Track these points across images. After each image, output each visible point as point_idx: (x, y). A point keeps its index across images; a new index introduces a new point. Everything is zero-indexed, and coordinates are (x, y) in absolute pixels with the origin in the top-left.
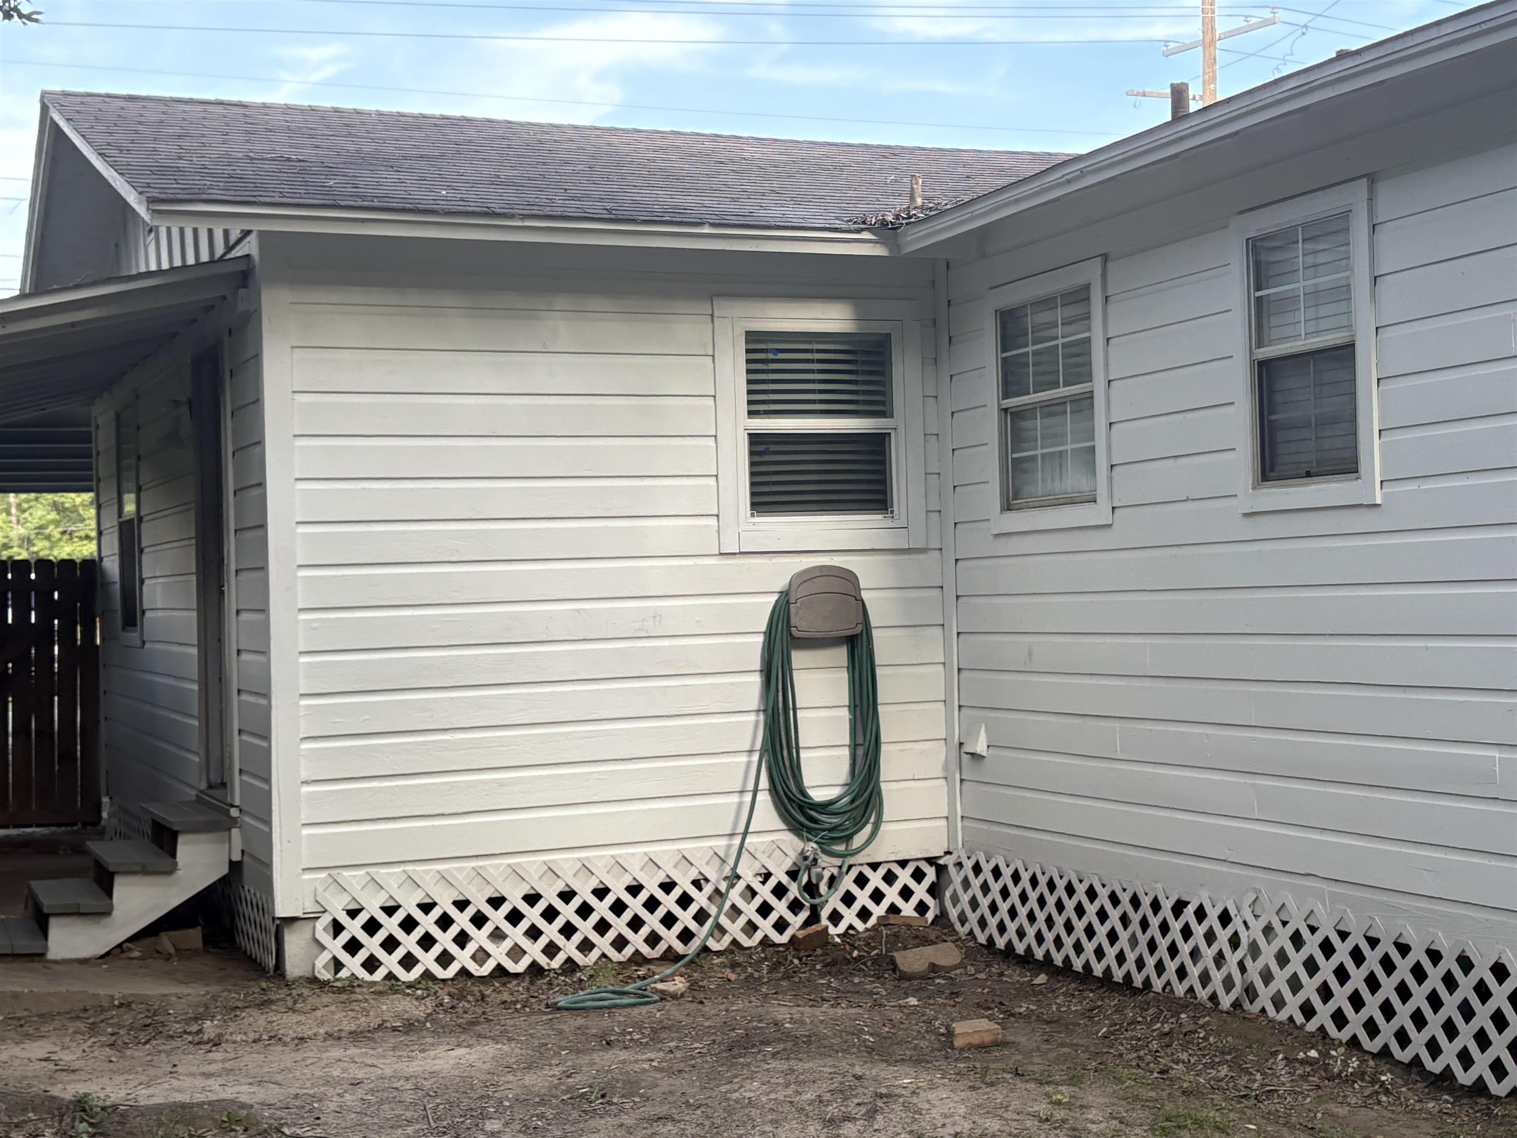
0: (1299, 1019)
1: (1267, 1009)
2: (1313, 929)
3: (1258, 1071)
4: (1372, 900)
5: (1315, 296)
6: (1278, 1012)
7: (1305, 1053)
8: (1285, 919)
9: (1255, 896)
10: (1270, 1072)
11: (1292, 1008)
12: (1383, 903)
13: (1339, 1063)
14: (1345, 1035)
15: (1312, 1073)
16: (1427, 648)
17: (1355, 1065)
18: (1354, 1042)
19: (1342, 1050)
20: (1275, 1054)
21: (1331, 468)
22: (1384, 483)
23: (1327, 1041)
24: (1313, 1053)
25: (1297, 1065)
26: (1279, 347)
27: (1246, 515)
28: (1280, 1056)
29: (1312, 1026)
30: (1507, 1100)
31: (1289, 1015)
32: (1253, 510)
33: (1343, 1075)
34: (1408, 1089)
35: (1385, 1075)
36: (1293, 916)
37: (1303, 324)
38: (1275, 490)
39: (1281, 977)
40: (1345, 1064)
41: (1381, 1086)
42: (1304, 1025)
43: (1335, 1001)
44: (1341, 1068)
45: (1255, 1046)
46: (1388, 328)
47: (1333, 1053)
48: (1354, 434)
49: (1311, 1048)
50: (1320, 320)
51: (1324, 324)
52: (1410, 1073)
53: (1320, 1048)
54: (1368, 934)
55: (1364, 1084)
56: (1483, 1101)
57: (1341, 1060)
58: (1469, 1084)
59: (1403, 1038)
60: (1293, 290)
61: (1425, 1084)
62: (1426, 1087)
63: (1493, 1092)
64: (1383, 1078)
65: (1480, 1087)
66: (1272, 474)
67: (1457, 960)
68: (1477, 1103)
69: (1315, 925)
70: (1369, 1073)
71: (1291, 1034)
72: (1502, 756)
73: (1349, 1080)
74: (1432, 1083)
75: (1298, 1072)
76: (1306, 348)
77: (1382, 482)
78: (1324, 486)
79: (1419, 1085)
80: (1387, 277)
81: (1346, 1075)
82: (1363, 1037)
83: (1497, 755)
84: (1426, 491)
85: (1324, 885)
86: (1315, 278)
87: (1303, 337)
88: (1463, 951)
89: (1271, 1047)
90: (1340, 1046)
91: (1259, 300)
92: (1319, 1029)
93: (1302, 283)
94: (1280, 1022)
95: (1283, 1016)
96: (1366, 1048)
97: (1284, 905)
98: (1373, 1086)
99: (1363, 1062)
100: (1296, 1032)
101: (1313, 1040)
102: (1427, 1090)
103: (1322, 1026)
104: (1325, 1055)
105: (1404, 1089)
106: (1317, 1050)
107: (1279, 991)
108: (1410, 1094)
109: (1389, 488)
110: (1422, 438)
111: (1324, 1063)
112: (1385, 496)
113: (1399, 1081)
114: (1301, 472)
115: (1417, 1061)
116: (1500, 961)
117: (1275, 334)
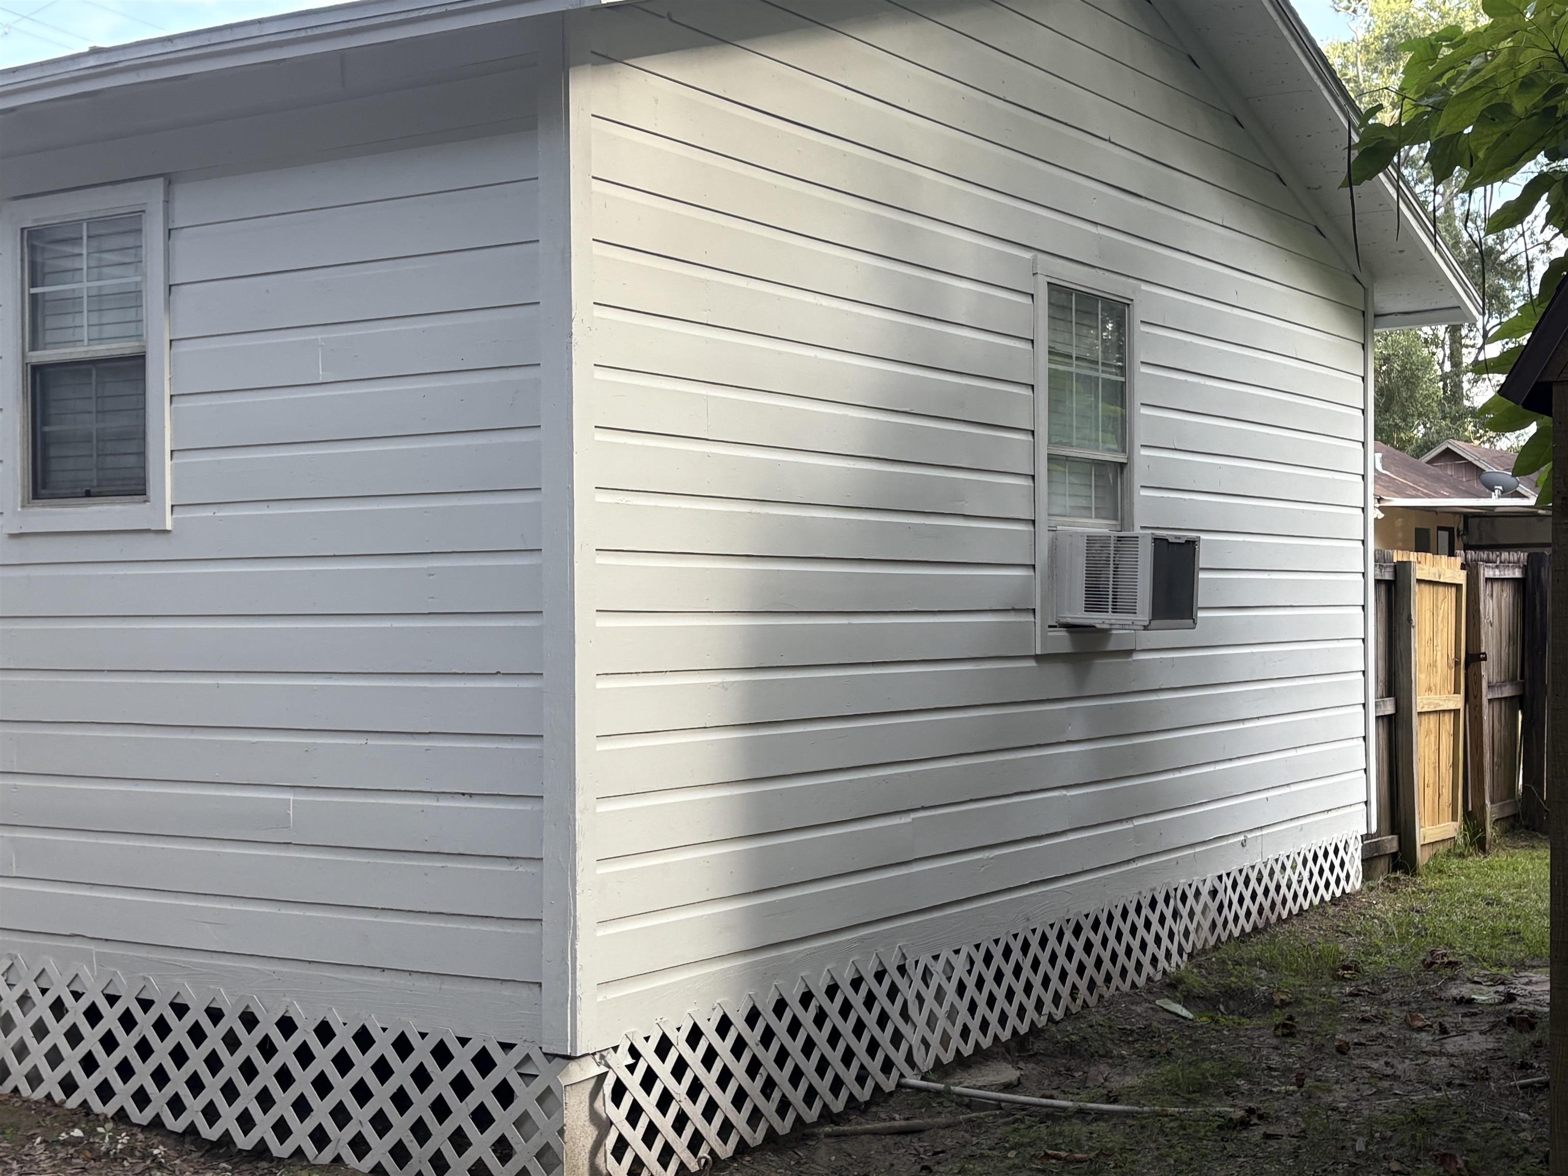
0: (58, 1095)
1: (20, 1088)
2: (77, 996)
3: (13, 1159)
4: (147, 959)
5: (99, 300)
6: (33, 1091)
7: (68, 1134)
8: (44, 987)
9: (10, 963)
10: (28, 1158)
11: (51, 1084)
12: (159, 961)
13: (107, 1139)
14: (111, 1109)
15: (76, 1155)
16: (218, 686)
17: (125, 1141)
18: (121, 1115)
19: (110, 1125)
20: (32, 1137)
21: (113, 488)
22: (175, 508)
23: (91, 1117)
24: (77, 1133)
25: (58, 1147)
26: (56, 351)
27: (13, 536)
28: (38, 1140)
29: (73, 1102)
30: (290, 1161)
31: (46, 1093)
32: (22, 531)
33: (112, 1153)
34: (183, 1161)
35: (157, 1148)
36: (55, 982)
37: (86, 328)
38: (48, 509)
39: (38, 1051)
40: (114, 1141)
41: (153, 1161)
42: (64, 1102)
43: (100, 1072)
44: (109, 1146)
45: (8, 1131)
46: (183, 342)
47: (100, 1130)
48: (142, 454)
49: (74, 1127)
50: (105, 327)
51: (108, 331)
52: (183, 1143)
53: (83, 1126)
54: (140, 997)
55: (135, 1161)
56: (264, 1164)
57: (109, 1137)
58: (249, 1148)
59: (177, 1106)
60: (74, 290)
61: (200, 1154)
62: (202, 1157)
63: (275, 1154)
64: (156, 1152)
65: (261, 1149)
66: (43, 492)
67: (240, 1017)
68: (257, 1168)
69: (80, 991)
70: (139, 1148)
71: (49, 1114)
72: (296, 798)
73: (117, 1159)
74: (207, 1151)
75: (60, 1155)
76: (89, 355)
77: (172, 506)
78: (105, 508)
79: (194, 1155)
80: (183, 287)
81: (115, 1153)
82: (132, 1109)
83: (292, 798)
84: (221, 519)
85: (92, 947)
86: (99, 280)
87: (86, 343)
88: (248, 1007)
89: (28, 1131)
90: (105, 1123)
91: (34, 297)
92: (80, 1105)
93: (86, 284)
94: (36, 1102)
95: (39, 1094)
96: (134, 1120)
97: (44, 970)
98: (145, 1162)
99: (132, 1135)
100: (55, 1111)
101: (75, 1118)
102: (202, 1160)
103: (85, 1101)
104: (90, 1132)
105: (178, 1162)
106: (80, 1128)
107: (35, 1067)
108: (185, 1165)
109: (181, 514)
110: (219, 462)
111: (89, 1143)
112: (175, 521)
113: (171, 1152)
114: (78, 490)
115: (192, 1129)
116: (287, 1015)
117: (49, 337)
